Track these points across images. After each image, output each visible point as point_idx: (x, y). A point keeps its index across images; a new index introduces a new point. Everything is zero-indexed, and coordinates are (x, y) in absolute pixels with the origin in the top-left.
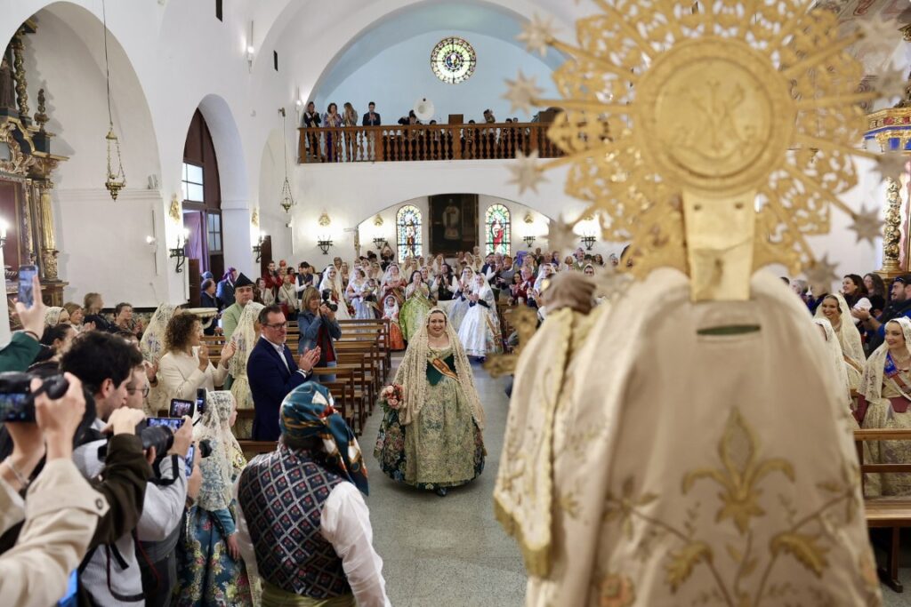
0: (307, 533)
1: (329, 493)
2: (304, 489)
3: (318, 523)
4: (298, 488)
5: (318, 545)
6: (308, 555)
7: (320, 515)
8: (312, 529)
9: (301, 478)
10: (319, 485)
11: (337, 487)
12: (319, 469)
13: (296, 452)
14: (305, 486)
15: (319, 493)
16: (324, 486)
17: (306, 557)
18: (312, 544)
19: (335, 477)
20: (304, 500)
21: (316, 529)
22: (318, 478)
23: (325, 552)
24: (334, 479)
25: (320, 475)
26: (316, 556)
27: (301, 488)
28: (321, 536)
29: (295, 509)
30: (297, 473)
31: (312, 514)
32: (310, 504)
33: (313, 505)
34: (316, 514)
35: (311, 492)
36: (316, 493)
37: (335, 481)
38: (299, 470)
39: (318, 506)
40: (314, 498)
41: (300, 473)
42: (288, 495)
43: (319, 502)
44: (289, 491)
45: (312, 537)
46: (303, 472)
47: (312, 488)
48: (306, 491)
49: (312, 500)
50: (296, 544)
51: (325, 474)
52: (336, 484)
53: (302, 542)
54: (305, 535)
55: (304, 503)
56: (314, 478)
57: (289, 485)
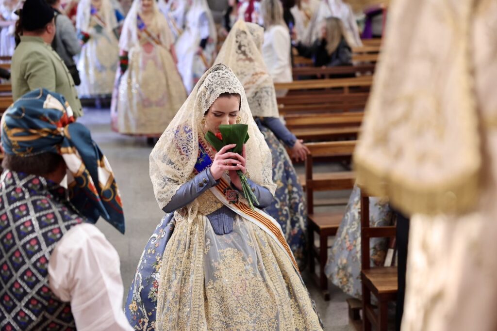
0: (32, 286)
1: (62, 235)
2: (30, 229)
3: (45, 273)
4: (22, 227)
5: (46, 304)
6: (34, 317)
7: (47, 262)
8: (38, 281)
9: (28, 214)
10: (51, 224)
11: (73, 229)
12: (53, 206)
13: (24, 182)
14: (32, 225)
15: (50, 234)
16: (56, 226)
17: (31, 320)
18: (38, 302)
19: (74, 216)
20: (29, 242)
21: (43, 281)
22: (51, 216)
23: (57, 313)
24: (70, 219)
25: (53, 213)
26: (45, 319)
27: (26, 228)
28: (49, 290)
29: (17, 255)
30: (23, 208)
31: (38, 260)
32: (36, 247)
33: (40, 249)
34: (43, 261)
35: (38, 233)
36: (45, 235)
37: (73, 222)
38: (26, 205)
39: (45, 250)
40: (42, 239)
41: (27, 210)
42: (9, 236)
43: (48, 245)
44: (11, 232)
45: (38, 293)
46: (31, 207)
47: (41, 227)
48: (33, 231)
49: (38, 243)
50: (17, 303)
51: (61, 213)
52: (74, 225)
53: (26, 299)
54: (28, 290)
55: (28, 246)
56: (45, 215)
57: (12, 224)
